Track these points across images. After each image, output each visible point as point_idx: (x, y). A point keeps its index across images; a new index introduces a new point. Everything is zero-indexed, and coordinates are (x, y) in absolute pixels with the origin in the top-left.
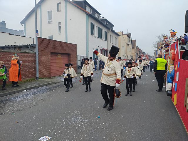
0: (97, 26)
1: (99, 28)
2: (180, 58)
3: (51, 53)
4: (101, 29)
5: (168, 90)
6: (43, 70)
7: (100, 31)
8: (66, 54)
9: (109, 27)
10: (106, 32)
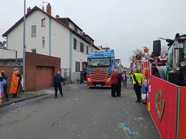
0: (79, 42)
1: (81, 43)
2: (151, 74)
3: (37, 66)
4: (83, 44)
5: (143, 100)
6: (29, 83)
7: (82, 45)
8: (51, 67)
9: (90, 42)
10: (87, 47)
